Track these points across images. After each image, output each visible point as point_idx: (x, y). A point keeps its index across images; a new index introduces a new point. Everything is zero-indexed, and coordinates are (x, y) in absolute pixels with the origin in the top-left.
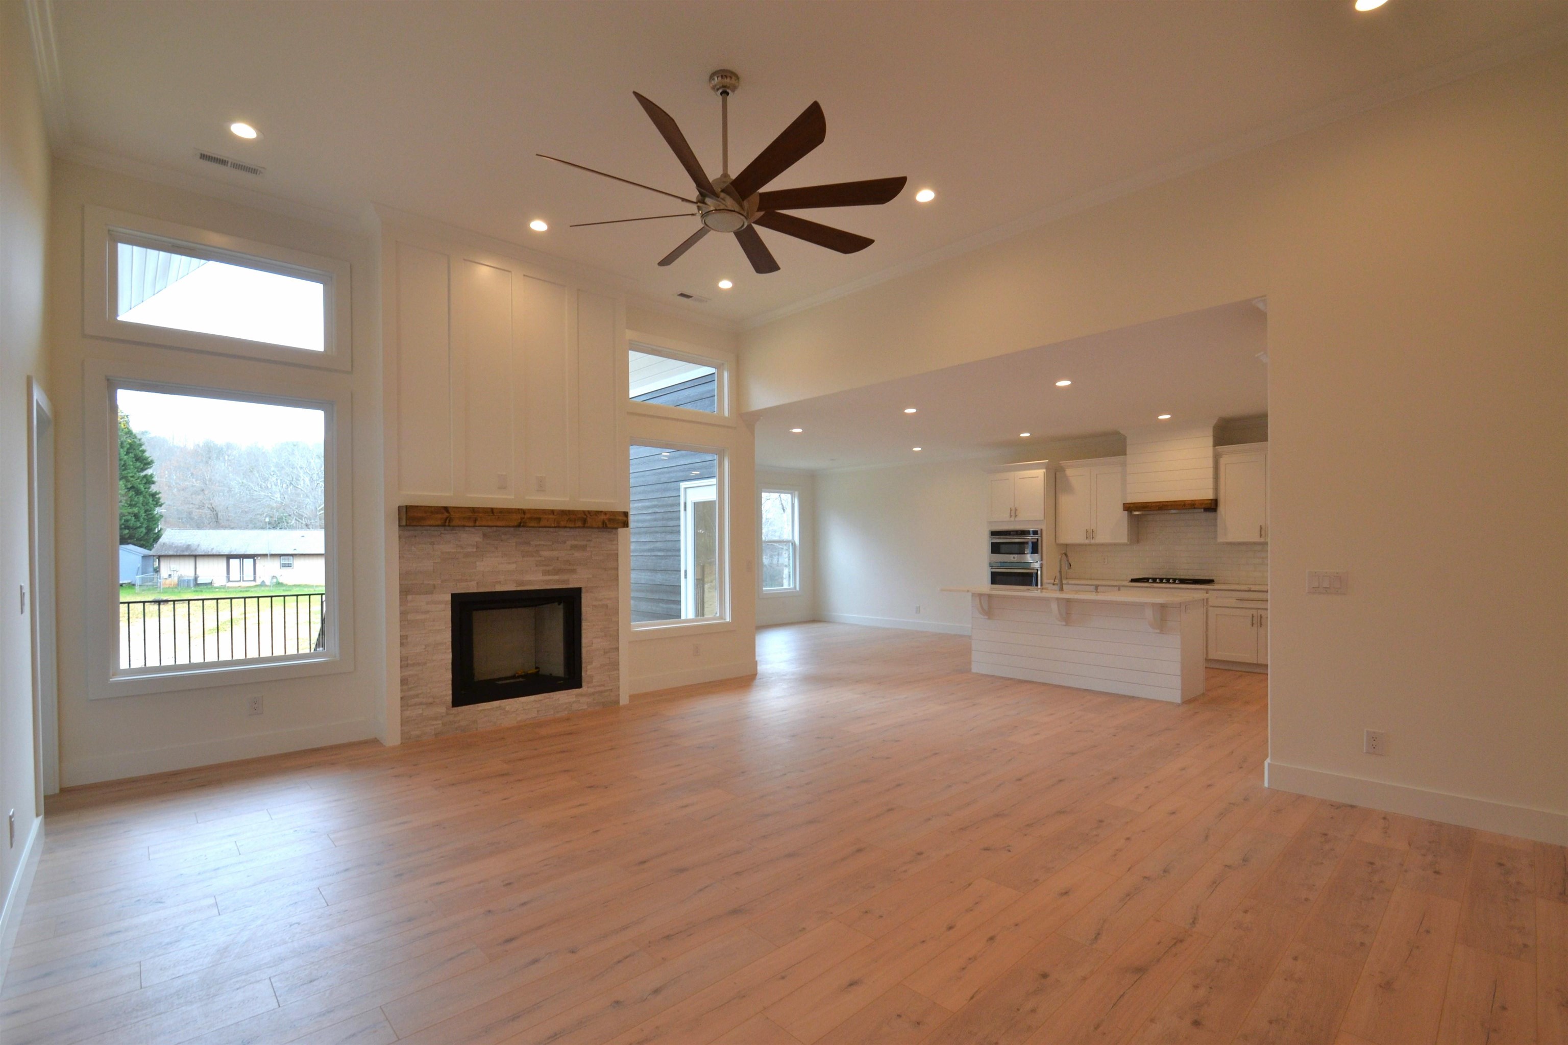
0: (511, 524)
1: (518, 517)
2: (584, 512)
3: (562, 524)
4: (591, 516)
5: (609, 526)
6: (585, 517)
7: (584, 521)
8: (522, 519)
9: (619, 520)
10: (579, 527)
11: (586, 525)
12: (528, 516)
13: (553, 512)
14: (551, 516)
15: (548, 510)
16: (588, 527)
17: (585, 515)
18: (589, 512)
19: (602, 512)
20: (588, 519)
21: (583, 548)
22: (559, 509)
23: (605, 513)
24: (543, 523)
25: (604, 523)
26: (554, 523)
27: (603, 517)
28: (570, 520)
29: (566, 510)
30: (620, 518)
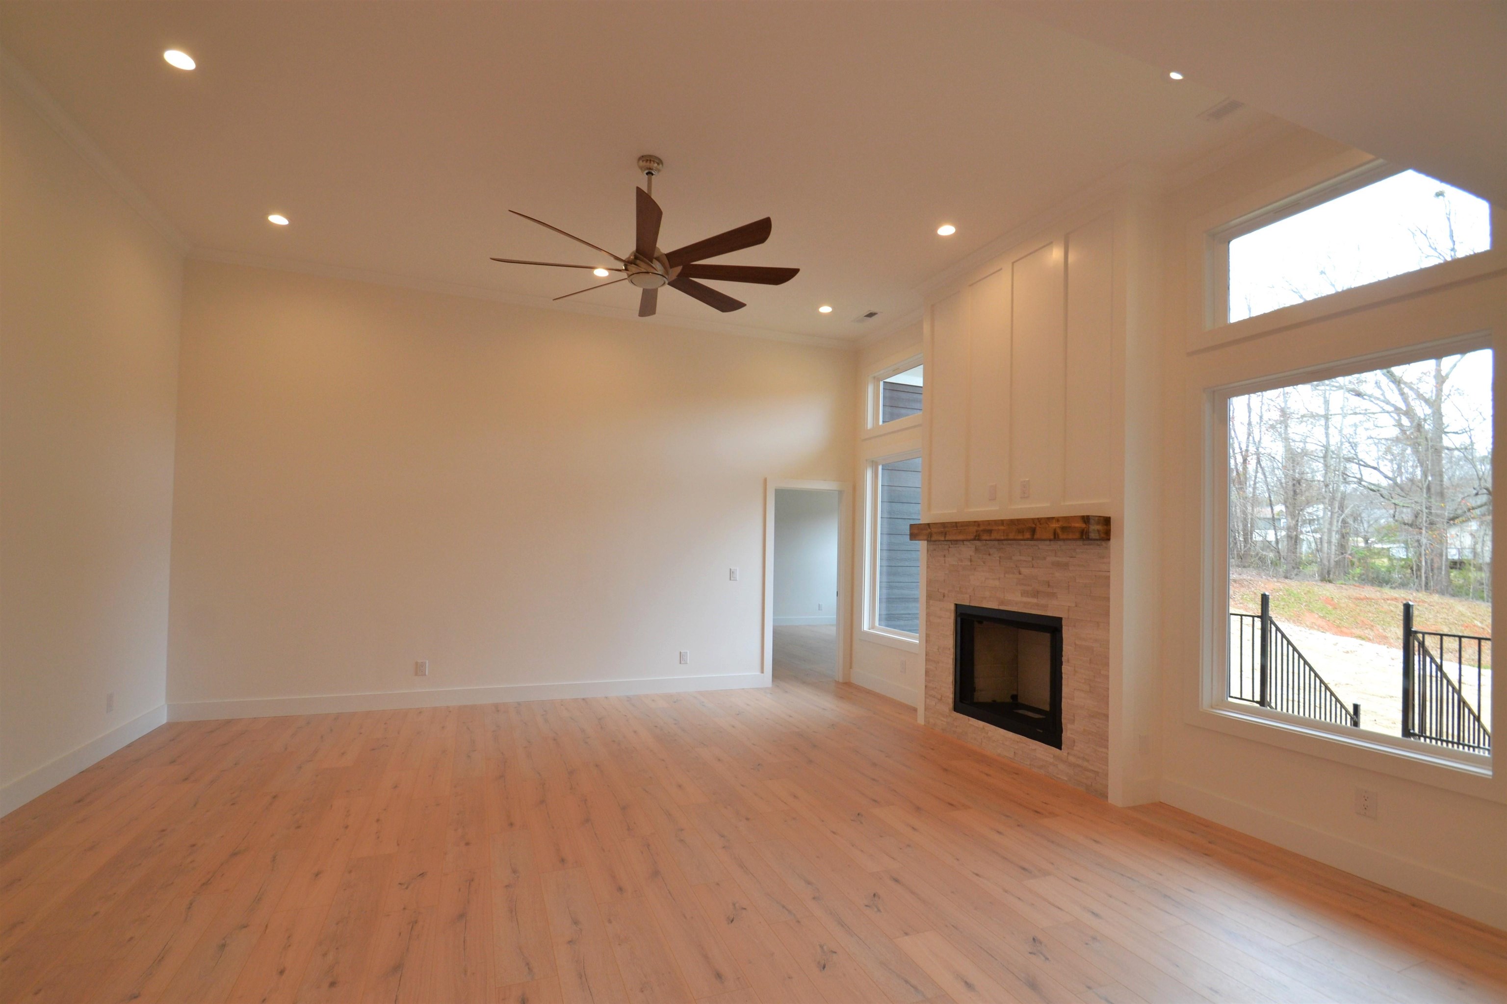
0: (969, 538)
1: (973, 529)
2: (1033, 520)
3: (1011, 536)
4: (1040, 524)
5: (1061, 536)
6: (1034, 526)
7: (1033, 531)
8: (977, 531)
9: (1075, 527)
10: (1027, 540)
11: (1035, 537)
12: (982, 528)
13: (1002, 522)
14: (1002, 528)
15: (999, 520)
16: (1037, 540)
17: (1034, 523)
18: (1039, 520)
19: (1053, 518)
20: (1038, 528)
21: (1064, 566)
22: (1008, 518)
23: (1058, 520)
24: (994, 535)
25: (1055, 534)
26: (1004, 536)
27: (1054, 525)
28: (1020, 531)
29: (1014, 519)
30: (1077, 525)
